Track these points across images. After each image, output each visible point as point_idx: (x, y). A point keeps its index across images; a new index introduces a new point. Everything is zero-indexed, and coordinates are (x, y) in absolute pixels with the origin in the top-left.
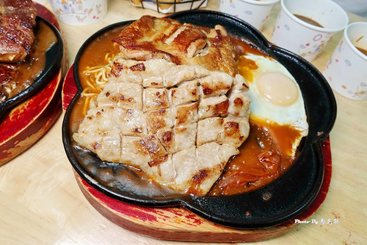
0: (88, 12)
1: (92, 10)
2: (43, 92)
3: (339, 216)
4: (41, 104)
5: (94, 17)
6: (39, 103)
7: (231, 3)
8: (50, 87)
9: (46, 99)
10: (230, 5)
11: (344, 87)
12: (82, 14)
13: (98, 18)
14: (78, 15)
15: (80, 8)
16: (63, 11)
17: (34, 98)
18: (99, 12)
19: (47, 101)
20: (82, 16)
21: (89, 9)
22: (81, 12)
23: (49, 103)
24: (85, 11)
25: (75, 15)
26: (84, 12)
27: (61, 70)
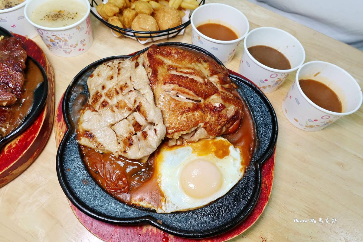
0: (73, 47)
1: (77, 45)
2: (31, 128)
3: (266, 239)
4: (29, 139)
5: (80, 50)
6: (28, 139)
7: (200, 40)
8: (36, 124)
9: (33, 135)
10: (199, 41)
11: (296, 120)
12: (68, 48)
13: (83, 49)
14: (65, 49)
15: (66, 45)
16: (52, 46)
17: (24, 134)
18: (84, 45)
19: (34, 137)
20: (68, 50)
21: (74, 44)
22: (67, 47)
23: (35, 138)
24: (71, 46)
25: (62, 50)
26: (69, 47)
27: (46, 107)
